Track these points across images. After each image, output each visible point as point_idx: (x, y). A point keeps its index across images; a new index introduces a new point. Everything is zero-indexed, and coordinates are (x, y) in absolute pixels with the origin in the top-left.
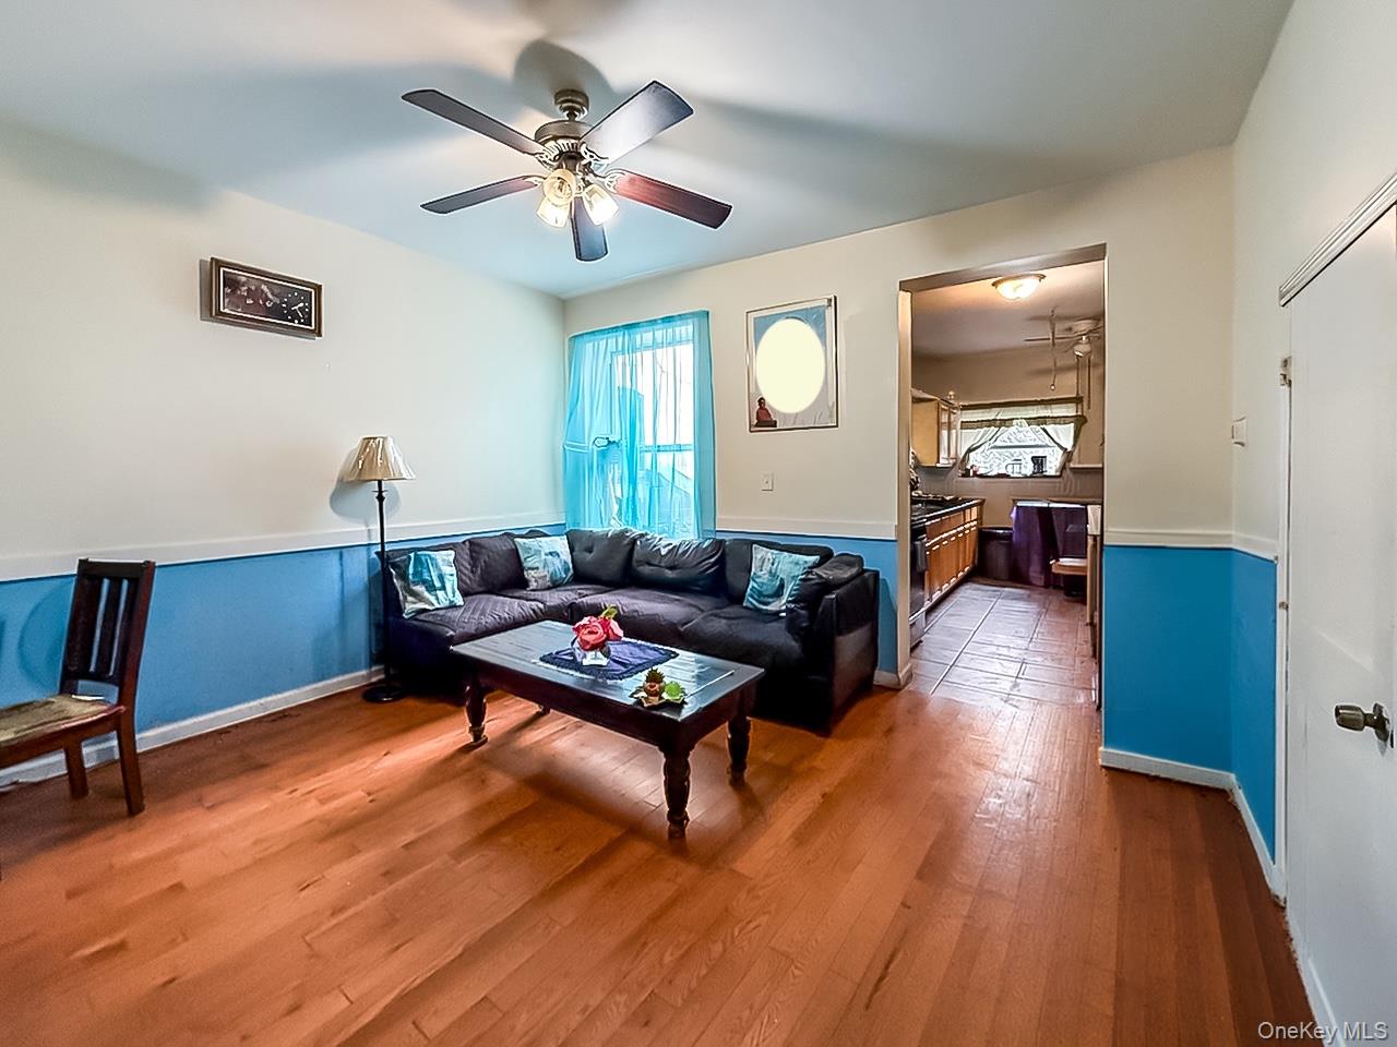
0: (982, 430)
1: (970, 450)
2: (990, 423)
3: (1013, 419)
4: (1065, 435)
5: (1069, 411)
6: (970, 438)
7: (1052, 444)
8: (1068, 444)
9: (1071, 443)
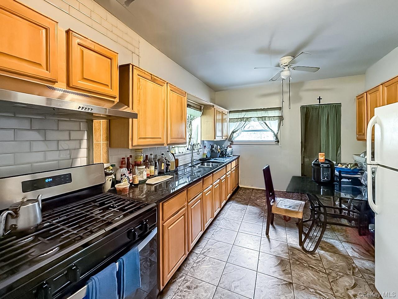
0: (238, 123)
1: (233, 132)
2: (242, 119)
3: (251, 118)
4: (274, 125)
5: (277, 113)
6: (233, 126)
7: (268, 129)
8: (275, 130)
9: (277, 129)
